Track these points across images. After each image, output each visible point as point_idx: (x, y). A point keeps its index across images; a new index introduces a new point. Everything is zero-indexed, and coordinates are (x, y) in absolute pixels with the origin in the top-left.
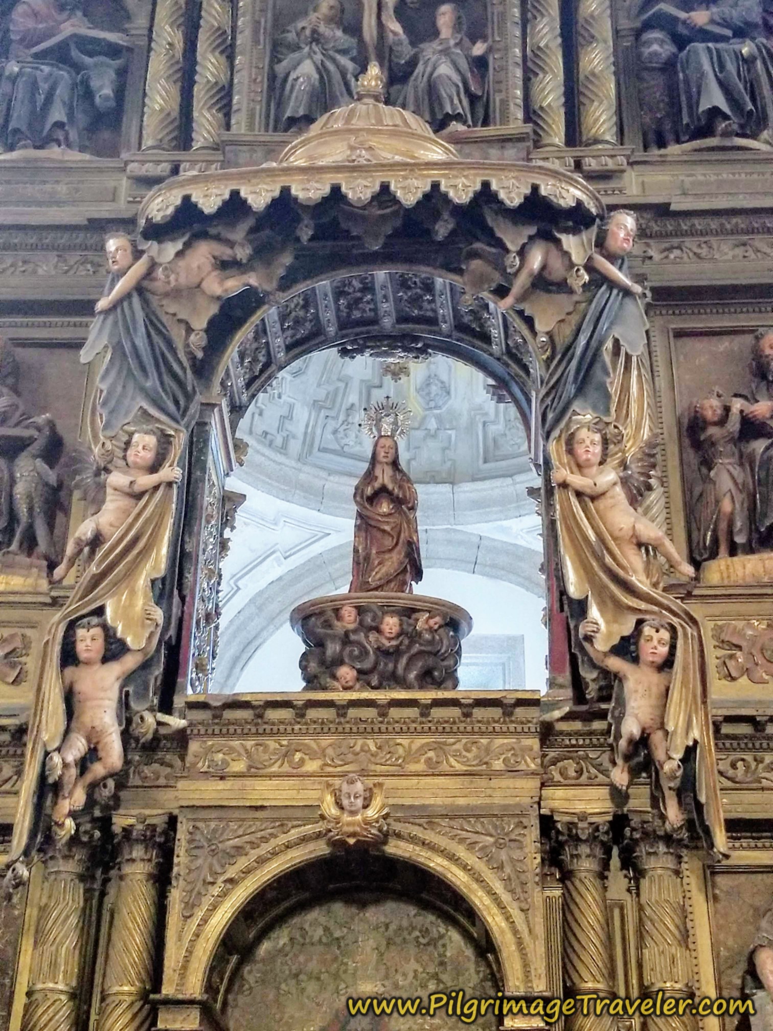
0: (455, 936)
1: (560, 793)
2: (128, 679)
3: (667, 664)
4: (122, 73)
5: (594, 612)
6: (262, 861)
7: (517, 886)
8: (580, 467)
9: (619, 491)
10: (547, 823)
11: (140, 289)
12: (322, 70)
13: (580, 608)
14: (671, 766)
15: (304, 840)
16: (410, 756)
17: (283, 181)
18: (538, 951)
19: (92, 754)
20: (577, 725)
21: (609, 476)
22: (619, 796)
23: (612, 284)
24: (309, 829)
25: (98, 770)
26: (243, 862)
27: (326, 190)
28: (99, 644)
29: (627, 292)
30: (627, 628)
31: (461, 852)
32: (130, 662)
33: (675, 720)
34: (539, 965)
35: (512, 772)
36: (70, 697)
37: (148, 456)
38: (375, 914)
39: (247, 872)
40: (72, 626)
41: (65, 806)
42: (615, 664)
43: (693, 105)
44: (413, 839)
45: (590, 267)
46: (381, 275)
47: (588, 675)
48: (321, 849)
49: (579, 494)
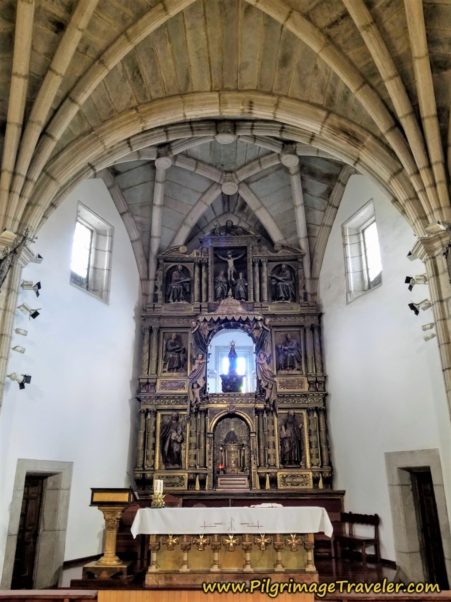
0: (244, 422)
1: (257, 405)
2: (200, 390)
3: (271, 389)
4: (190, 285)
5: (262, 382)
6: (219, 415)
7: (252, 418)
8: (261, 359)
9: (266, 363)
10: (256, 409)
11: (198, 329)
12: (222, 288)
13: (261, 381)
14: (272, 403)
15: (224, 412)
16: (238, 401)
17: (219, 316)
18: (254, 426)
19: (197, 401)
20: (260, 396)
21: (264, 361)
22: (265, 406)
23: (266, 330)
24: (225, 411)
25: (198, 403)
26: (217, 415)
27: (225, 318)
28: (197, 386)
29: (268, 331)
30: (266, 384)
31: (245, 414)
32: (200, 388)
33: (272, 397)
34: (254, 428)
35: (251, 403)
36: (193, 392)
37: (201, 358)
38: (233, 419)
39: (217, 416)
40: (193, 384)
41: (194, 408)
42: (265, 388)
43: (279, 295)
44: (238, 412)
45: (263, 327)
46: (231, 323)
47: (262, 390)
48: (227, 413)
49: (261, 364)
